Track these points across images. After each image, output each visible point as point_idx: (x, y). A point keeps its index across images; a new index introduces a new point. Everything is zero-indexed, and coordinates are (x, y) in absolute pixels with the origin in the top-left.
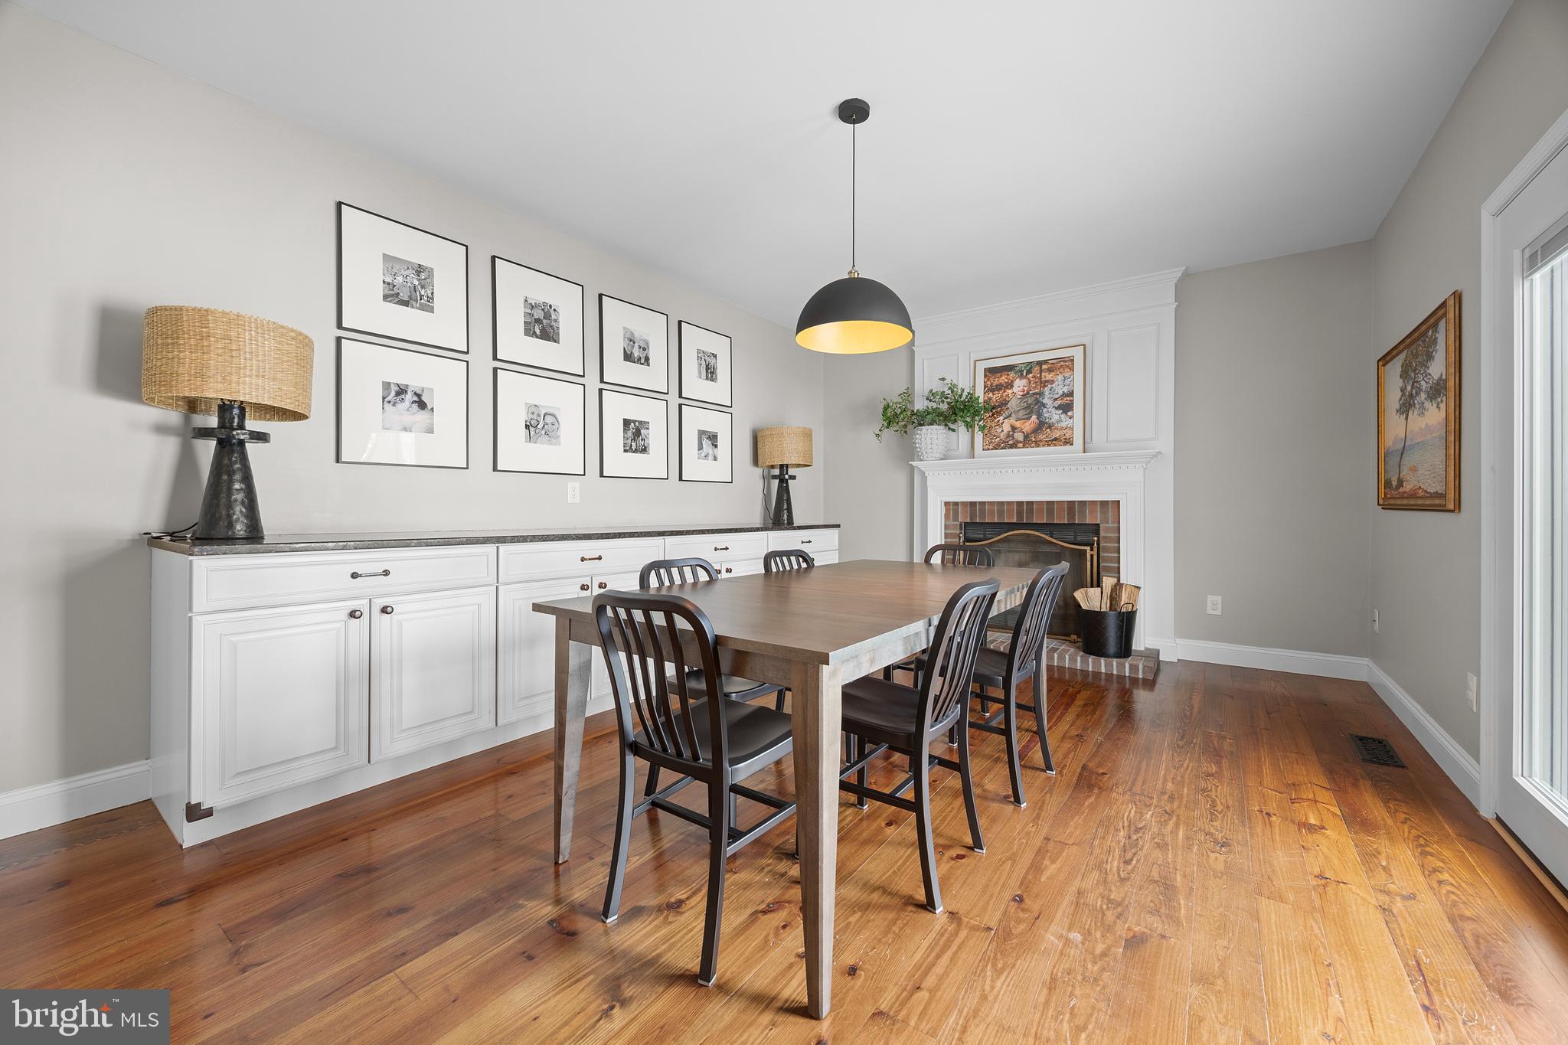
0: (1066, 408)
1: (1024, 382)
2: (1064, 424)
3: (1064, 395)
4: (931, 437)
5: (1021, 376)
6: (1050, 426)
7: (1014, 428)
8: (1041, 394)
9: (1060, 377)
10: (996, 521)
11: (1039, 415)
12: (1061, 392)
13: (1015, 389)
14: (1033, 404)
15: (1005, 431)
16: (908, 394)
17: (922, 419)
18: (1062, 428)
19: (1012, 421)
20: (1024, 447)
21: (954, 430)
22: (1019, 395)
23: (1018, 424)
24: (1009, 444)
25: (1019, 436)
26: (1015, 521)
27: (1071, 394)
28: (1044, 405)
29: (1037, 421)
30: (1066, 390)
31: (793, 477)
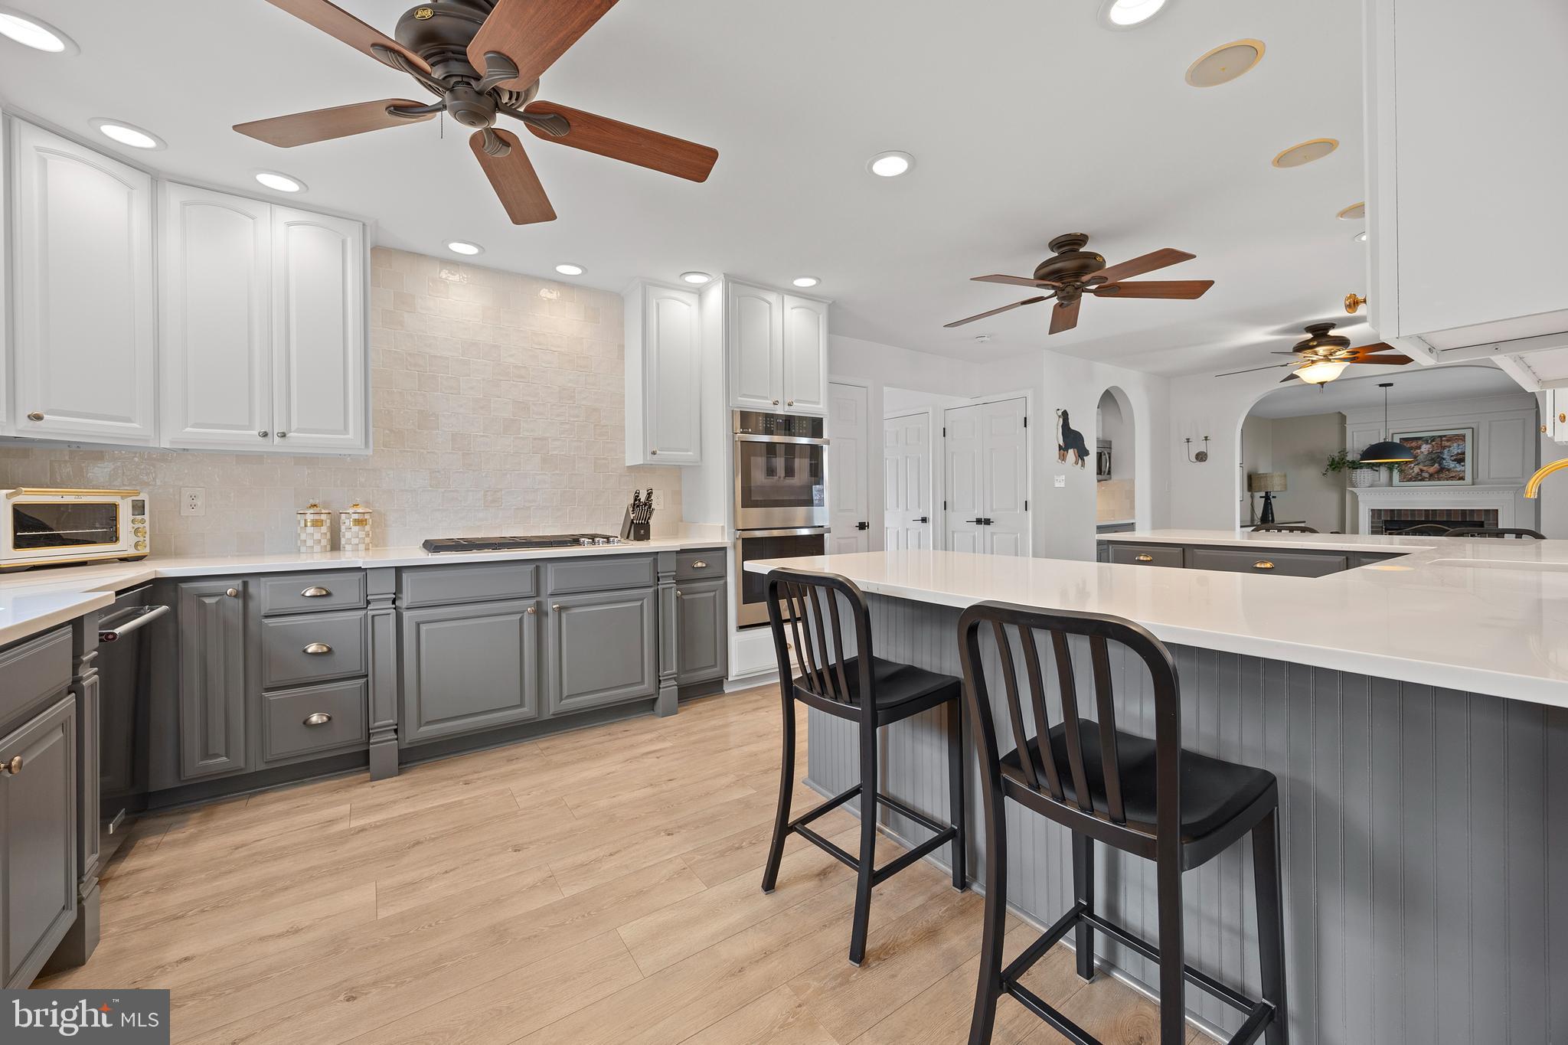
0: (1460, 459)
1: (1429, 446)
2: (1458, 469)
3: (1458, 454)
4: (1364, 475)
5: (1427, 443)
6: (1448, 470)
7: (1422, 471)
8: (1442, 453)
9: (1455, 445)
10: (1409, 519)
11: (1440, 464)
12: (1456, 452)
13: (1422, 450)
14: (1436, 458)
15: (1416, 472)
16: (1343, 452)
17: (1355, 466)
18: (1457, 471)
19: (1421, 467)
20: (1429, 480)
21: (1377, 471)
22: (1426, 453)
23: (1425, 468)
24: (1418, 477)
25: (1426, 475)
26: (1423, 519)
27: (1464, 453)
28: (1444, 459)
29: (1439, 467)
30: (1459, 451)
31: (1274, 497)
